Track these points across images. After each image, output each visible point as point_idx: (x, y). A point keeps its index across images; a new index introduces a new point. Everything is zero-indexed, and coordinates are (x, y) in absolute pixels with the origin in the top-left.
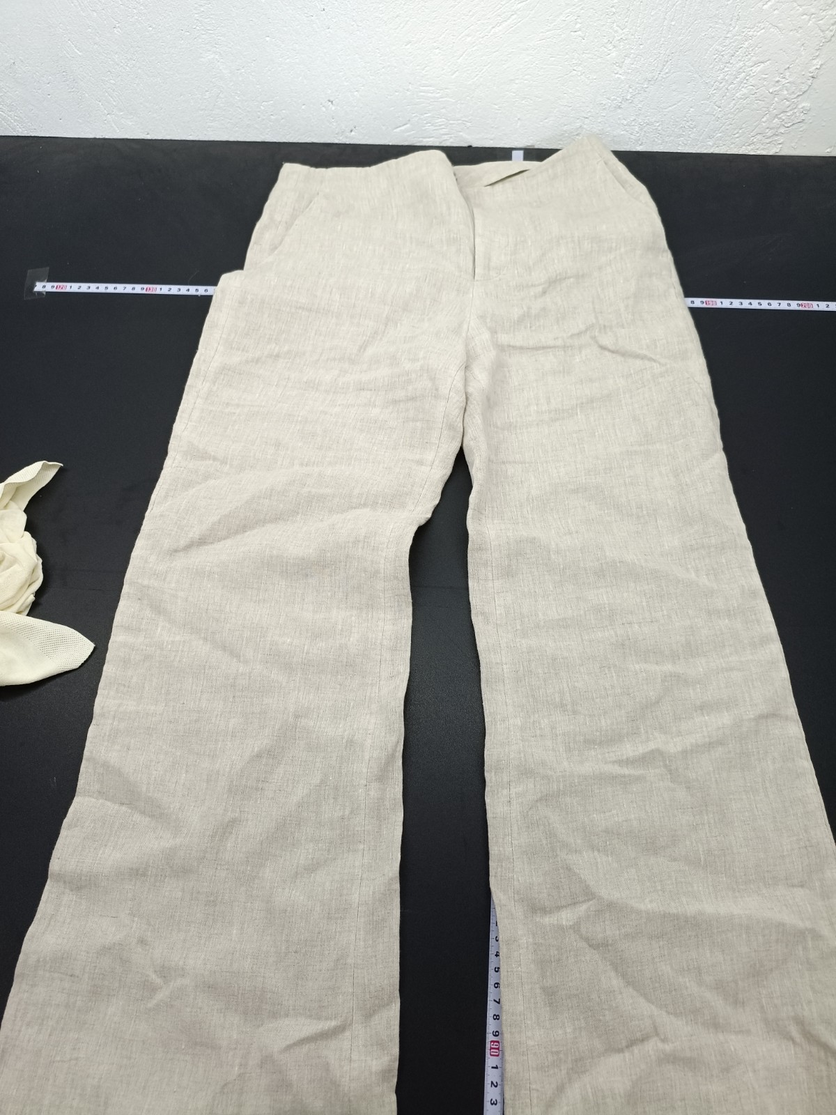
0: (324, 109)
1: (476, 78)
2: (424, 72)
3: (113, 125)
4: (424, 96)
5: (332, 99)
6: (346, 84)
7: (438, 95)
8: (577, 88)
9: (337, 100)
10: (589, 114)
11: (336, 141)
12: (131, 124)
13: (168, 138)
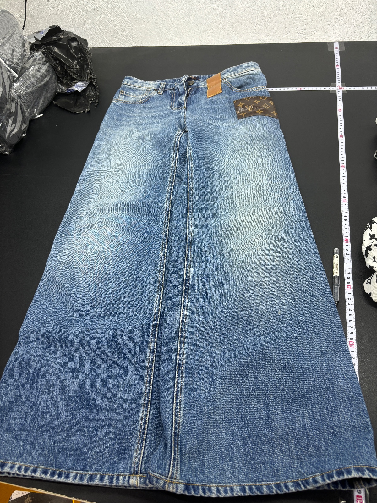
0: (255, 28)
1: (321, 9)
2: (299, 8)
3: (170, 40)
4: (298, 19)
5: (259, 23)
6: (266, 16)
7: (303, 19)
8: (365, 12)
9: (261, 23)
10: (368, 24)
11: (258, 43)
12: (177, 39)
13: (190, 45)
